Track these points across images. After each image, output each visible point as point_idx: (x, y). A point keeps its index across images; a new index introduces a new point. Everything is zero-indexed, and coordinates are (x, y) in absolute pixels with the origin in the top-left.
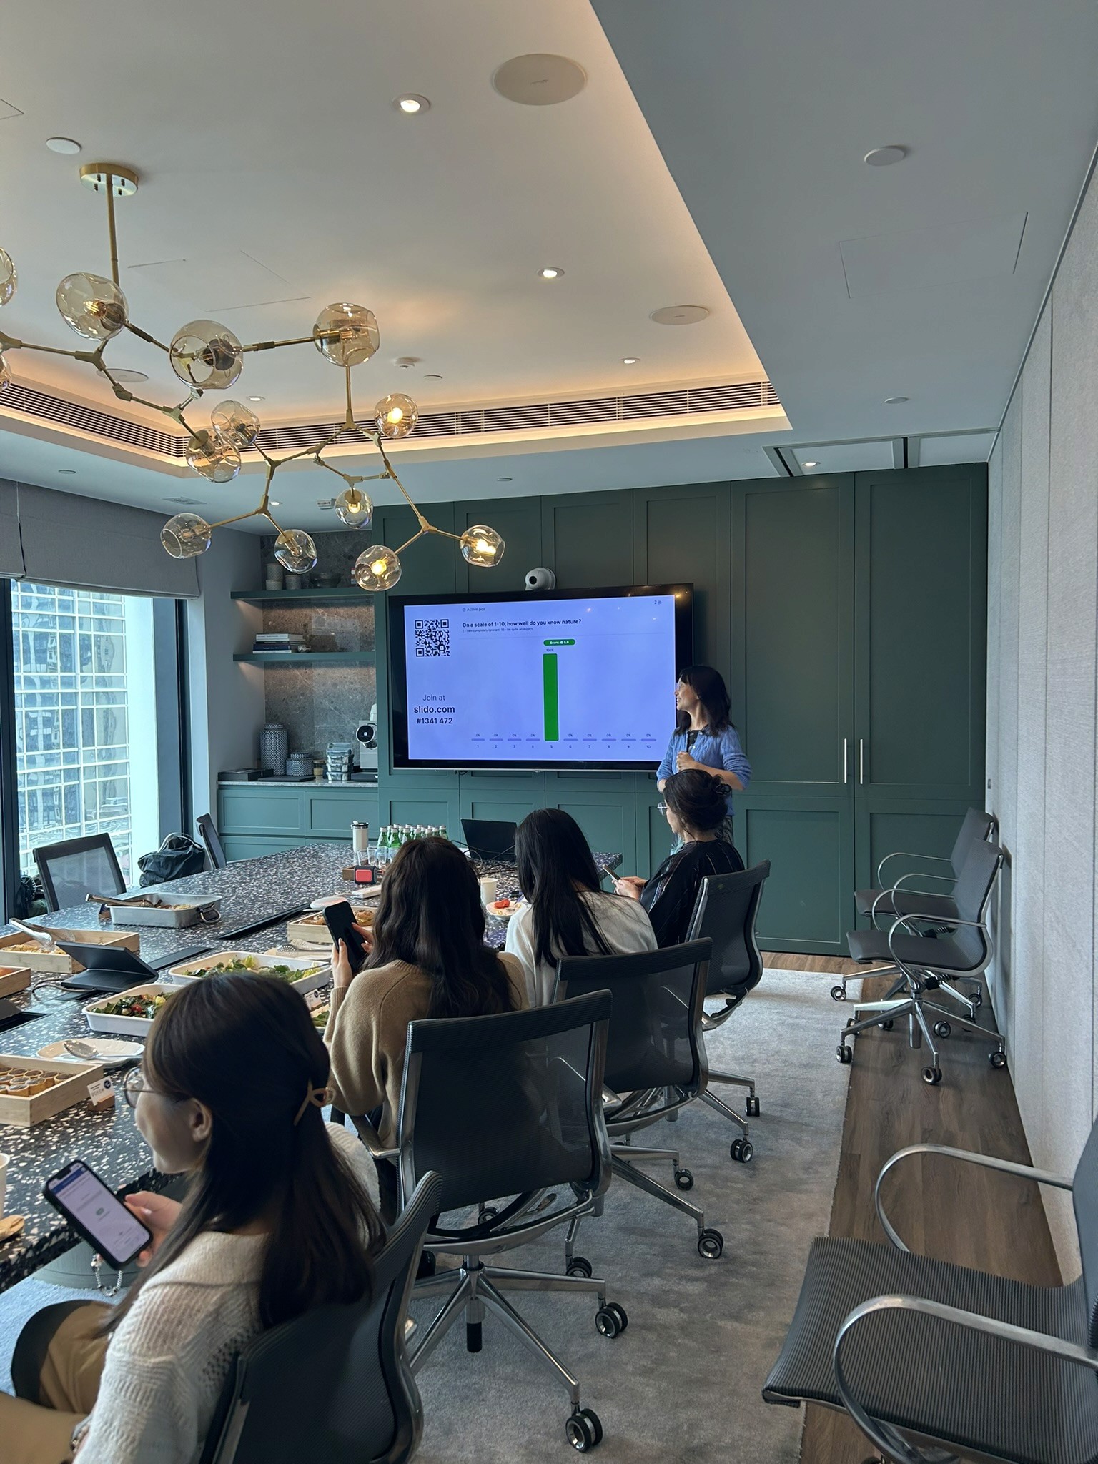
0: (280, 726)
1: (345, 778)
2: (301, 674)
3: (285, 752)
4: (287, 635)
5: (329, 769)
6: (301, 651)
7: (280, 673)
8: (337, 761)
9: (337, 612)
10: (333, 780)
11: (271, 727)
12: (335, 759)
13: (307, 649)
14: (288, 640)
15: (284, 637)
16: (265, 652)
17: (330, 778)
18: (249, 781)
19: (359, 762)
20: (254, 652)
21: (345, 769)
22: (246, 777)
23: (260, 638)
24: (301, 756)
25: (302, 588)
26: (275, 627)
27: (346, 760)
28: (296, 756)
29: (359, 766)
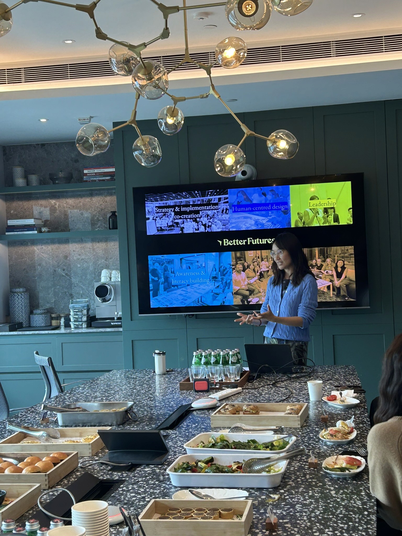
0: (24, 290)
1: (84, 325)
2: (38, 250)
3: (28, 309)
4: (33, 220)
5: (72, 320)
6: (44, 232)
7: (21, 250)
8: (78, 313)
9: (66, 202)
10: (75, 328)
11: (18, 290)
12: (76, 312)
13: (48, 230)
14: (34, 223)
15: (31, 222)
16: (16, 233)
17: (72, 326)
18: (10, 331)
19: (95, 314)
20: (7, 233)
21: (85, 319)
22: (8, 328)
23: (11, 222)
24: (42, 311)
25: (40, 185)
26: (16, 215)
27: (85, 312)
28: (39, 311)
29: (95, 316)
